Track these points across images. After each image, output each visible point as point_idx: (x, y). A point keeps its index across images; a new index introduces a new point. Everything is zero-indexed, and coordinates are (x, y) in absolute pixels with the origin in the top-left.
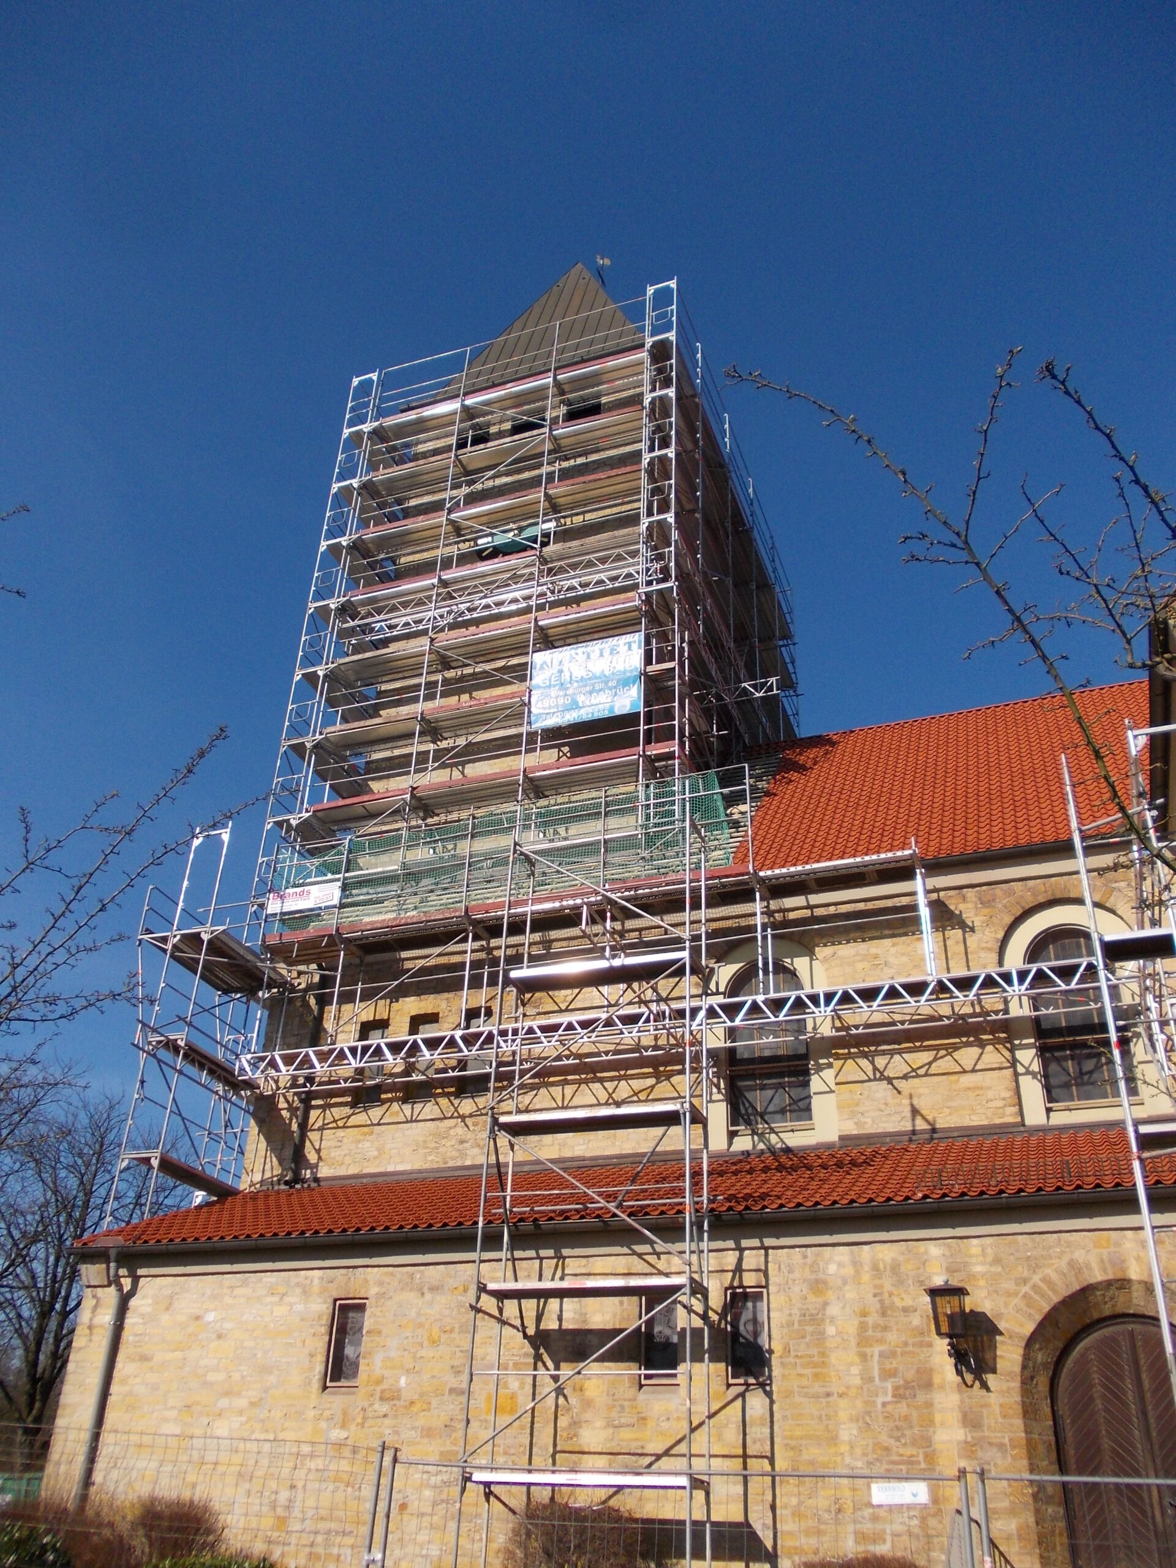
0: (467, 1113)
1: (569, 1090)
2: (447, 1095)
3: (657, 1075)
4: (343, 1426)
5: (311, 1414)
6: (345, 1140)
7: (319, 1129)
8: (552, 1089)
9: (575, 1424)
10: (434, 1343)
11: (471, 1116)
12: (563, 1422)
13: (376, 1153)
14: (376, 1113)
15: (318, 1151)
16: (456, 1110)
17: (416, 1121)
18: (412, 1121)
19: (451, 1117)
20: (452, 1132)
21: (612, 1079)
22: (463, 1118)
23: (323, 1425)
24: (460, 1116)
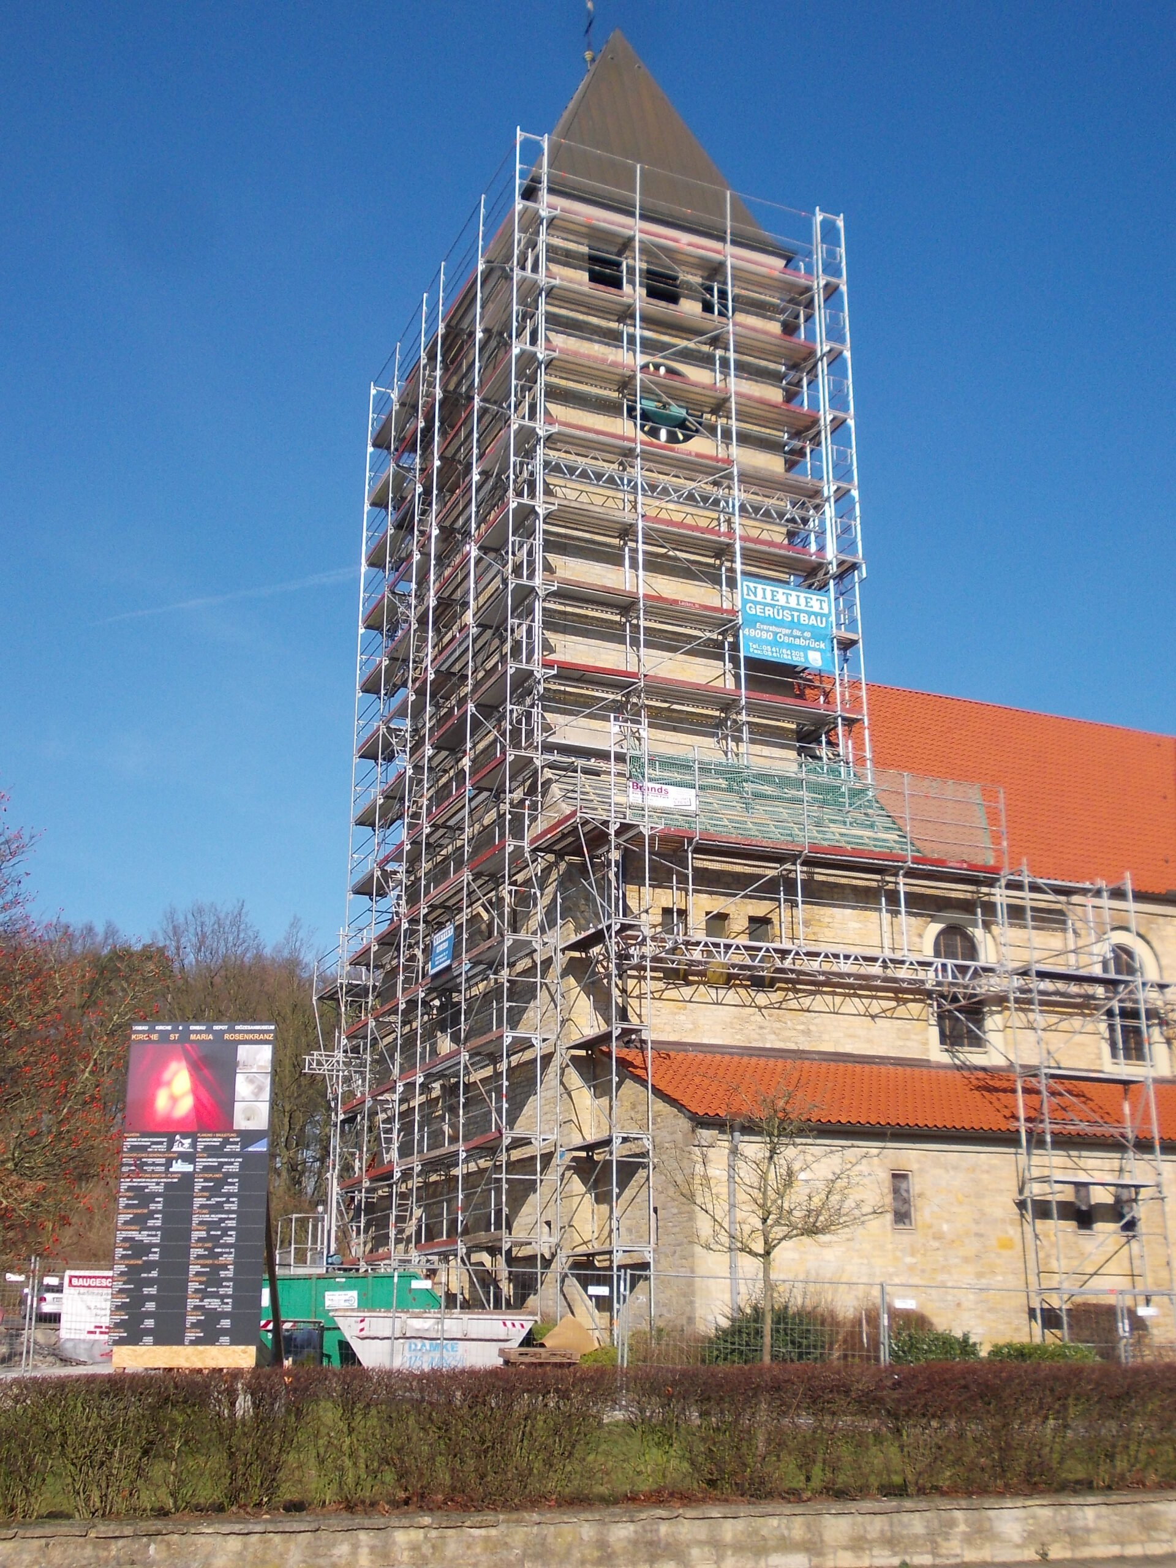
0: (763, 1005)
1: (838, 999)
2: (746, 987)
3: (897, 999)
4: (913, 1255)
5: (890, 1247)
6: (663, 1011)
7: (637, 997)
8: (825, 997)
9: (1048, 1256)
10: (961, 1203)
11: (765, 1007)
12: (1041, 1255)
13: (691, 1026)
14: (687, 991)
15: (639, 1016)
16: (753, 1000)
17: (721, 1004)
18: (717, 1004)
19: (750, 1006)
20: (752, 1018)
21: (867, 997)
22: (760, 1008)
23: (899, 1254)
24: (756, 1007)
